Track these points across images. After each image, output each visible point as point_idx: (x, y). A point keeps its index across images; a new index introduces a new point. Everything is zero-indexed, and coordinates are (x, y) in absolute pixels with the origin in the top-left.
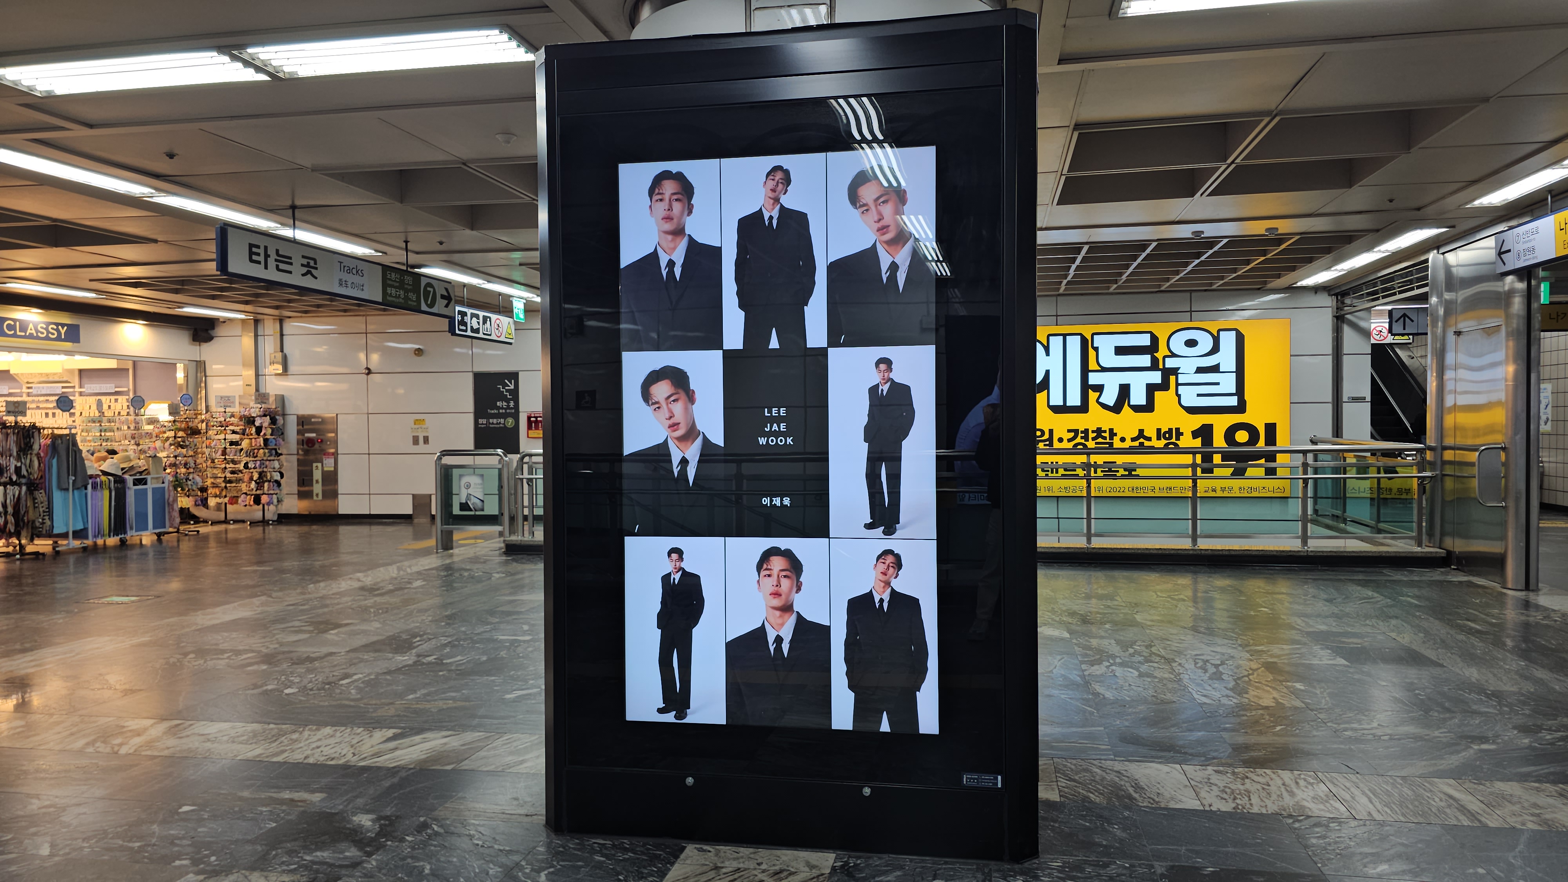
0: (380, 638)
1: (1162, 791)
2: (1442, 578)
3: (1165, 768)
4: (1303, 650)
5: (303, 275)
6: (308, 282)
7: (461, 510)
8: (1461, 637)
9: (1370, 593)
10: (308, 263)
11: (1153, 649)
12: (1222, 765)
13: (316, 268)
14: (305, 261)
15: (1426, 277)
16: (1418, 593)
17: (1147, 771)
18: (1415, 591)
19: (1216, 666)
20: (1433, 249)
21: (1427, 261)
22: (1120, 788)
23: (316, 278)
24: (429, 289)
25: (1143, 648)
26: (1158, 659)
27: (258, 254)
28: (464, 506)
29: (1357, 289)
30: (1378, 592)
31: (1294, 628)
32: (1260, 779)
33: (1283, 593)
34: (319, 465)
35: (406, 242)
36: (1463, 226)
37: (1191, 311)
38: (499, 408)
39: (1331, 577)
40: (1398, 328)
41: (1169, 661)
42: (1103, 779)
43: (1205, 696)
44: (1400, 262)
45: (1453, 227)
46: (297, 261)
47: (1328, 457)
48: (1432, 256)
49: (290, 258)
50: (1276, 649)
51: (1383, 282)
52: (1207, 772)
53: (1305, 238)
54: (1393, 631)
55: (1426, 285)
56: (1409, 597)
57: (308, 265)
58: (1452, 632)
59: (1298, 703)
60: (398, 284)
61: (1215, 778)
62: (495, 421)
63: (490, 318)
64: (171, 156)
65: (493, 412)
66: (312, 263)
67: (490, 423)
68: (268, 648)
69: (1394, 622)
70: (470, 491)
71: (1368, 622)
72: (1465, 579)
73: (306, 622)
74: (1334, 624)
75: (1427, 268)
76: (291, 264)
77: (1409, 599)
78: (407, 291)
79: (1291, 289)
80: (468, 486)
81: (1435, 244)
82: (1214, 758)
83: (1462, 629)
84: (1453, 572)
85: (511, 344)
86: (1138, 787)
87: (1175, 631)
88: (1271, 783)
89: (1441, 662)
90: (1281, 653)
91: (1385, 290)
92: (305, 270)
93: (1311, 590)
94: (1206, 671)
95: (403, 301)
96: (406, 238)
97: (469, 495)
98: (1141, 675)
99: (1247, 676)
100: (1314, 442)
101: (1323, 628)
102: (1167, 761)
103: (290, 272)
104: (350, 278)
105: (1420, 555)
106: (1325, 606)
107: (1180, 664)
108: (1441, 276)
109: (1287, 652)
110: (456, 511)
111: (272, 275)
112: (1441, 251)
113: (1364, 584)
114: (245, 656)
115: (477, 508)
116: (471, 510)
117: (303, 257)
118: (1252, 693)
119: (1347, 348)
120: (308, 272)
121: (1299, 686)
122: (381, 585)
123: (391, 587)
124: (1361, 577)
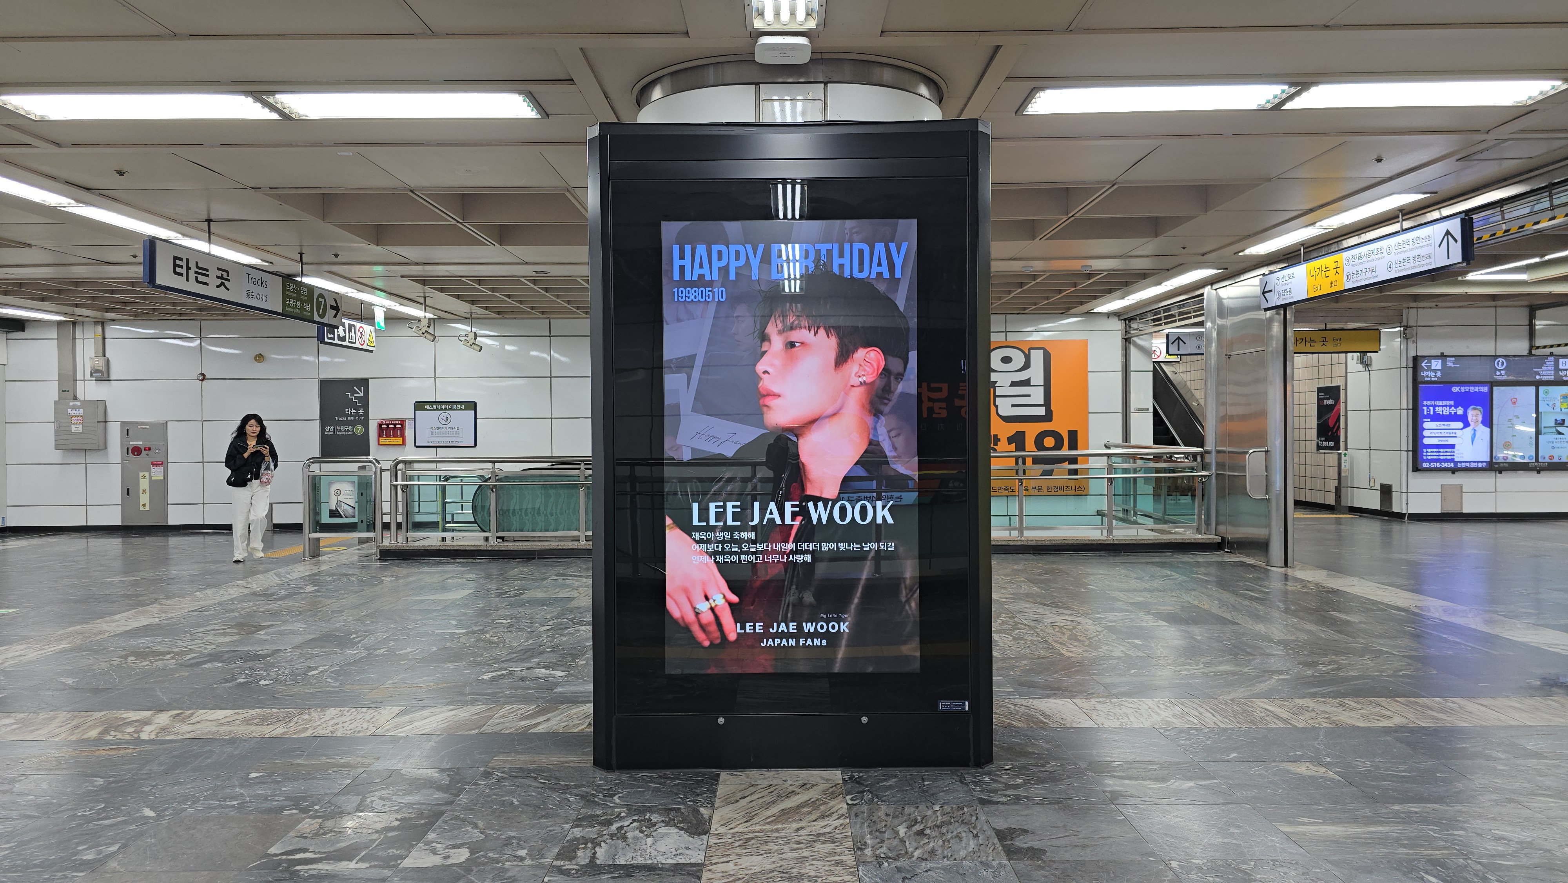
0: (315, 636)
1: (1064, 717)
2: (1219, 559)
3: (1061, 702)
4: (1132, 616)
5: (218, 286)
6: (221, 293)
7: (331, 517)
8: (1246, 603)
9: (1169, 572)
10: (222, 275)
11: (1016, 619)
12: (1101, 698)
13: (228, 280)
14: (219, 273)
15: (1202, 308)
16: (1205, 572)
17: (1048, 705)
18: (1202, 570)
19: (1070, 630)
20: (1207, 285)
21: (1202, 295)
22: (1032, 716)
23: (228, 289)
24: (321, 300)
25: (1009, 619)
26: (1023, 627)
27: (181, 267)
28: (334, 514)
29: (1141, 316)
30: (1175, 572)
31: (1120, 600)
32: (1132, 706)
33: (1101, 574)
34: (147, 474)
35: (301, 254)
36: (1232, 268)
37: (1006, 332)
38: (347, 415)
39: (1135, 561)
40: (1173, 349)
41: (1032, 628)
42: (1018, 711)
43: (1070, 652)
44: (1180, 295)
45: (1227, 269)
46: (213, 273)
47: (1119, 460)
48: (1207, 290)
49: (207, 270)
50: (1110, 616)
51: (1165, 311)
52: (1091, 703)
53: (1112, 274)
54: (1194, 600)
55: (1202, 315)
56: (1200, 574)
57: (221, 277)
58: (1239, 599)
59: (1141, 654)
60: (295, 295)
61: (1098, 706)
62: (343, 428)
63: (354, 326)
64: (121, 174)
65: (340, 419)
66: (225, 276)
67: (337, 430)
68: (206, 649)
69: (1193, 593)
70: (340, 498)
71: (1173, 594)
72: (1238, 559)
73: (224, 625)
74: (1149, 596)
75: (1202, 301)
76: (208, 276)
77: (1199, 576)
78: (302, 302)
79: (1088, 313)
80: (338, 493)
81: (1211, 281)
82: (1093, 694)
83: (1244, 597)
84: (1226, 555)
85: (372, 351)
86: (1044, 715)
87: (1028, 606)
88: (1140, 707)
89: (1236, 621)
90: (1116, 619)
91: (1166, 317)
92: (219, 281)
93: (1123, 571)
94: (1064, 634)
95: (299, 312)
96: (301, 250)
97: (339, 502)
98: (1015, 639)
99: (1097, 636)
100: (1107, 447)
101: (1141, 599)
102: (1060, 697)
103: (207, 284)
104: (257, 289)
105: (1201, 541)
106: (1137, 583)
107: (1041, 630)
108: (1214, 307)
109: (1121, 618)
110: (325, 519)
111: (192, 286)
112: (1215, 287)
113: (1163, 565)
114: (188, 657)
115: (347, 515)
116: (342, 517)
117: (218, 269)
118: (1105, 648)
119: (1133, 366)
120: (222, 284)
121: (1137, 642)
122: (272, 590)
123: (283, 593)
124: (1157, 560)
